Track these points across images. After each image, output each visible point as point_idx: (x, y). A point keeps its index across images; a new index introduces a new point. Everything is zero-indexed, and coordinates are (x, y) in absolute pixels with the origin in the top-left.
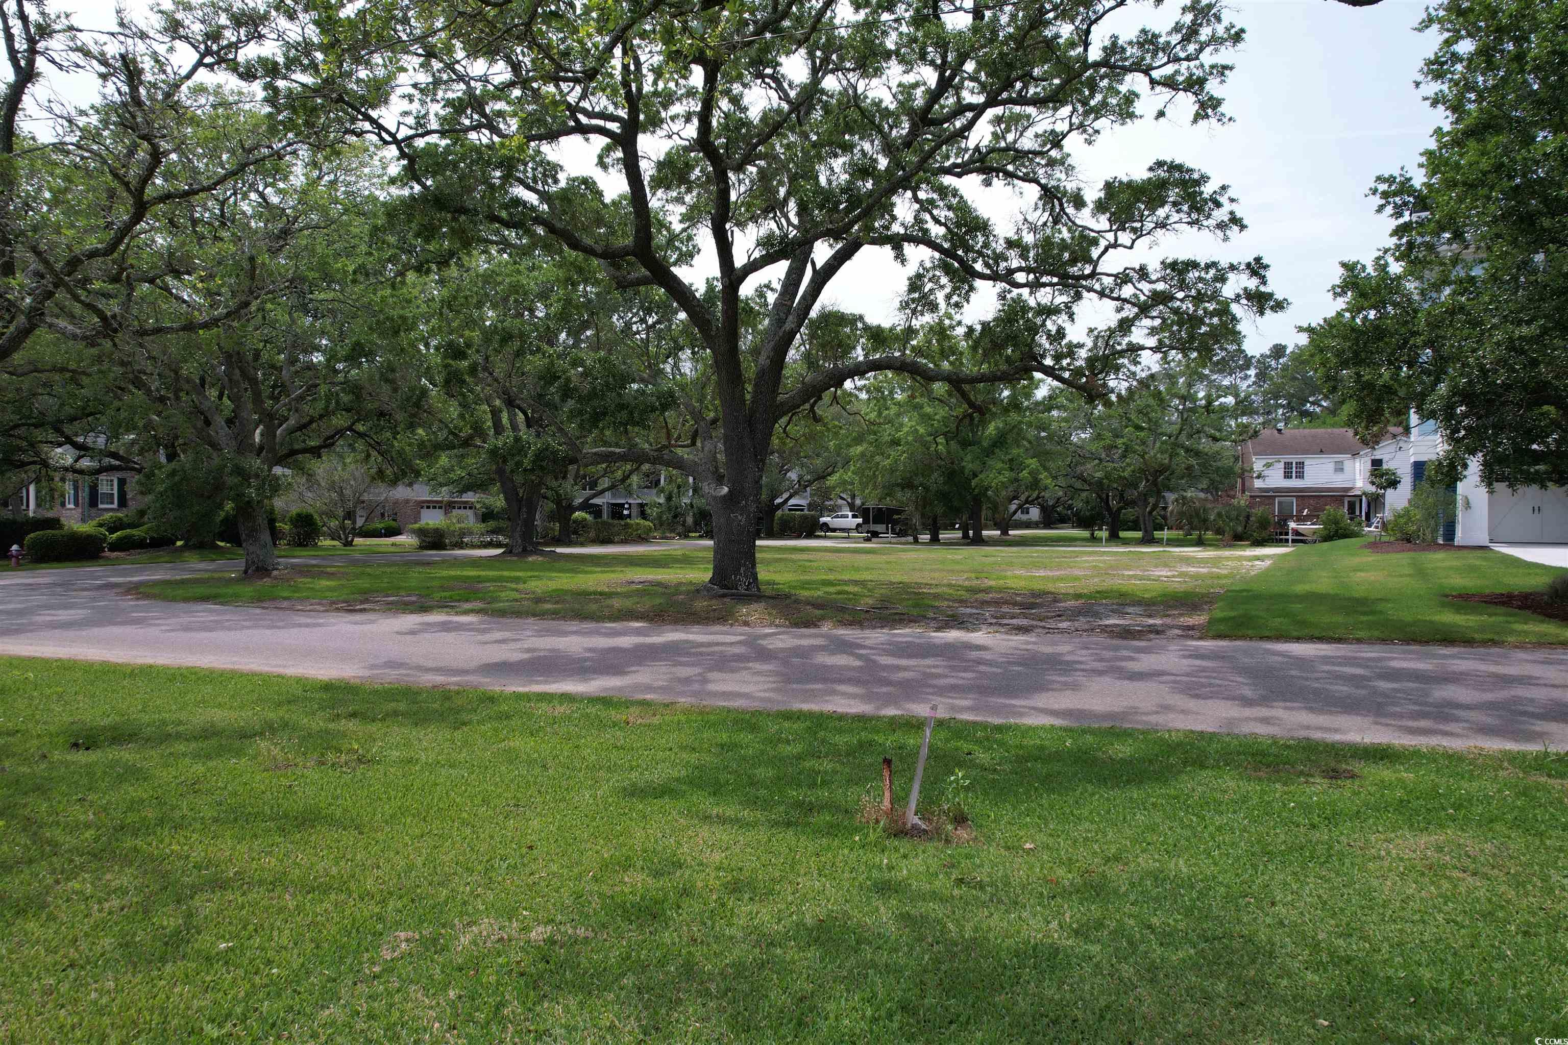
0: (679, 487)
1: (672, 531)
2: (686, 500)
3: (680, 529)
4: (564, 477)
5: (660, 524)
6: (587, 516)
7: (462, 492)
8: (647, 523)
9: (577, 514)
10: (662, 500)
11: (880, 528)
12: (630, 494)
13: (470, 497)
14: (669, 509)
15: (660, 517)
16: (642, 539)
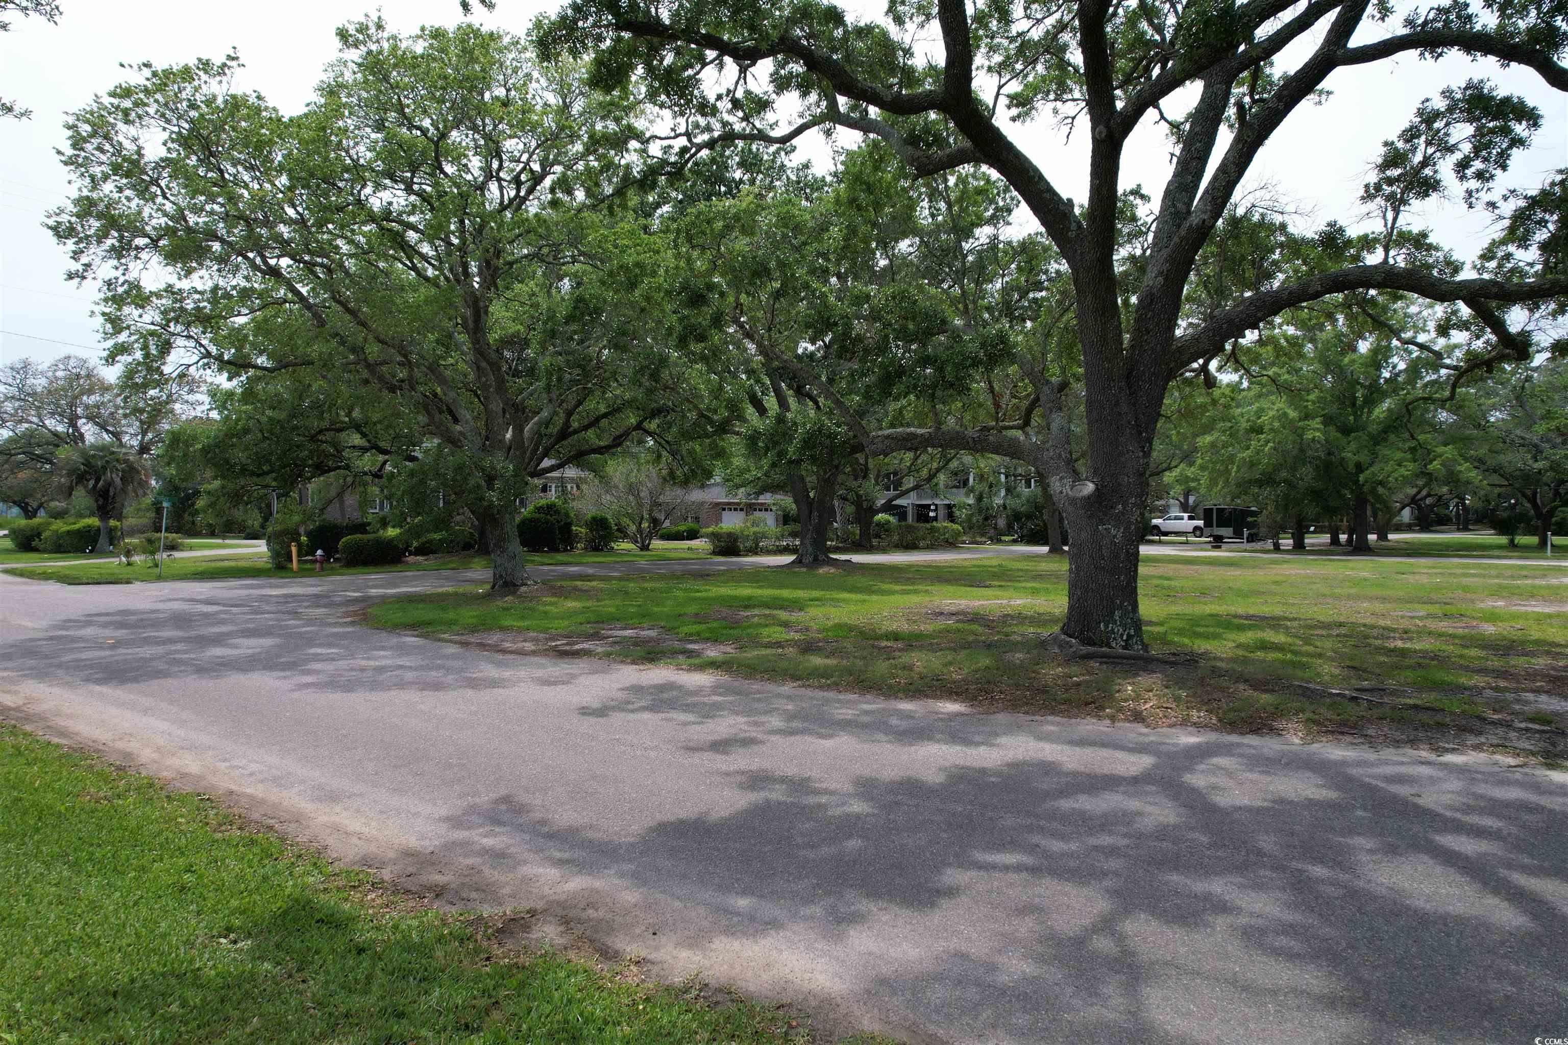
0: (991, 486)
1: (982, 535)
2: (998, 501)
3: (992, 532)
4: (865, 477)
5: (970, 527)
6: (891, 519)
7: (758, 494)
8: (955, 526)
9: (881, 517)
10: (971, 501)
11: (1226, 532)
12: (937, 495)
13: (766, 498)
14: (980, 511)
15: (969, 518)
16: (950, 544)
